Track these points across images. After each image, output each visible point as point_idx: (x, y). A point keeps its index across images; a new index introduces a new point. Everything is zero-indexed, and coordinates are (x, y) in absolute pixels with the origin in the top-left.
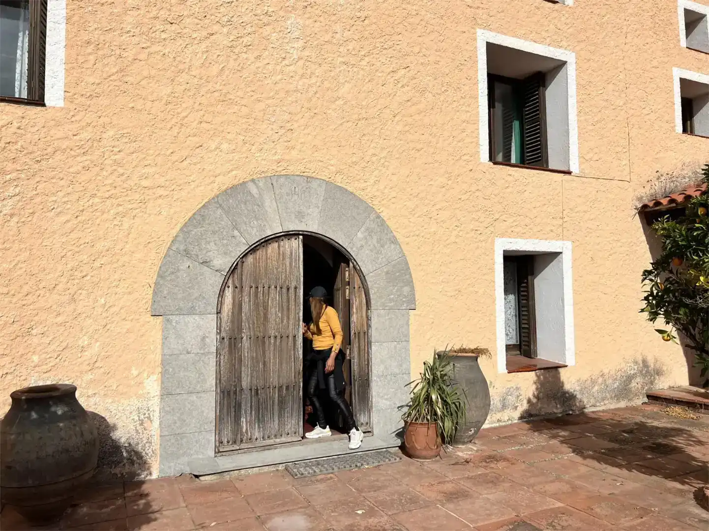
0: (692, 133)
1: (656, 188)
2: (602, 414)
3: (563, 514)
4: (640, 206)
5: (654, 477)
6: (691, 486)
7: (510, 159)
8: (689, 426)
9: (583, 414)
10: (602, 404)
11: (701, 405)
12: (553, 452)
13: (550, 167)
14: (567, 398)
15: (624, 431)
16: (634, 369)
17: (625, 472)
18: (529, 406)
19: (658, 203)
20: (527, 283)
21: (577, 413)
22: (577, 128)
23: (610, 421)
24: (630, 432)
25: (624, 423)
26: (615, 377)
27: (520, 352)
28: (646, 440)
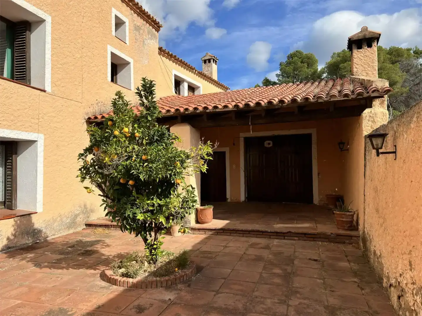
0: (116, 83)
1: (96, 109)
2: (58, 239)
3: (20, 307)
4: (87, 118)
5: (81, 270)
6: (99, 270)
7: (2, 74)
8: (104, 238)
9: (46, 241)
10: (59, 233)
11: (111, 226)
12: (21, 269)
13: (32, 85)
14: (36, 233)
15: (69, 247)
16: (79, 211)
17: (65, 271)
18: (8, 242)
19: (96, 118)
20: (12, 160)
21: (42, 241)
22: (50, 64)
23: (62, 242)
24: (73, 246)
25: (70, 242)
26: (68, 216)
27: (5, 206)
28: (81, 250)
